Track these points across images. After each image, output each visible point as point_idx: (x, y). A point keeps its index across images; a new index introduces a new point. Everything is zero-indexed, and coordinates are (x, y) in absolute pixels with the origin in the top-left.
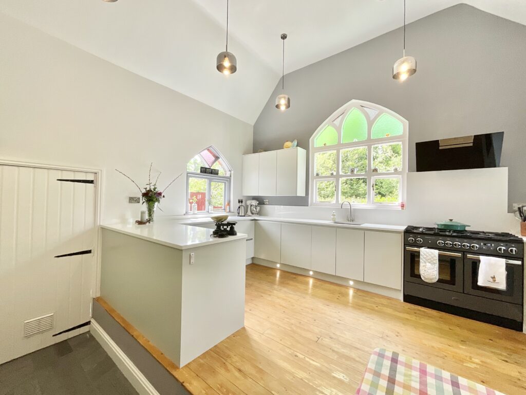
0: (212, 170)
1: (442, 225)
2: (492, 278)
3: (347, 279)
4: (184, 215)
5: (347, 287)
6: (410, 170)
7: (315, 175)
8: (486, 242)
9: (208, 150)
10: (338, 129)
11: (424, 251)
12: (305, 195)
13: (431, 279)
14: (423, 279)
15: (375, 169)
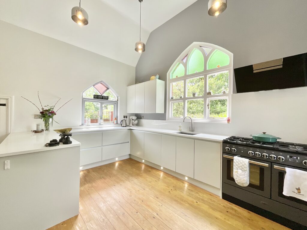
0: (103, 96)
1: (256, 137)
2: (297, 189)
3: (184, 176)
4: (80, 126)
5: (183, 181)
6: (234, 92)
7: (171, 99)
8: (292, 155)
9: (101, 83)
10: (185, 65)
11: (236, 159)
12: (164, 113)
13: (242, 184)
14: (236, 182)
15: (209, 93)
